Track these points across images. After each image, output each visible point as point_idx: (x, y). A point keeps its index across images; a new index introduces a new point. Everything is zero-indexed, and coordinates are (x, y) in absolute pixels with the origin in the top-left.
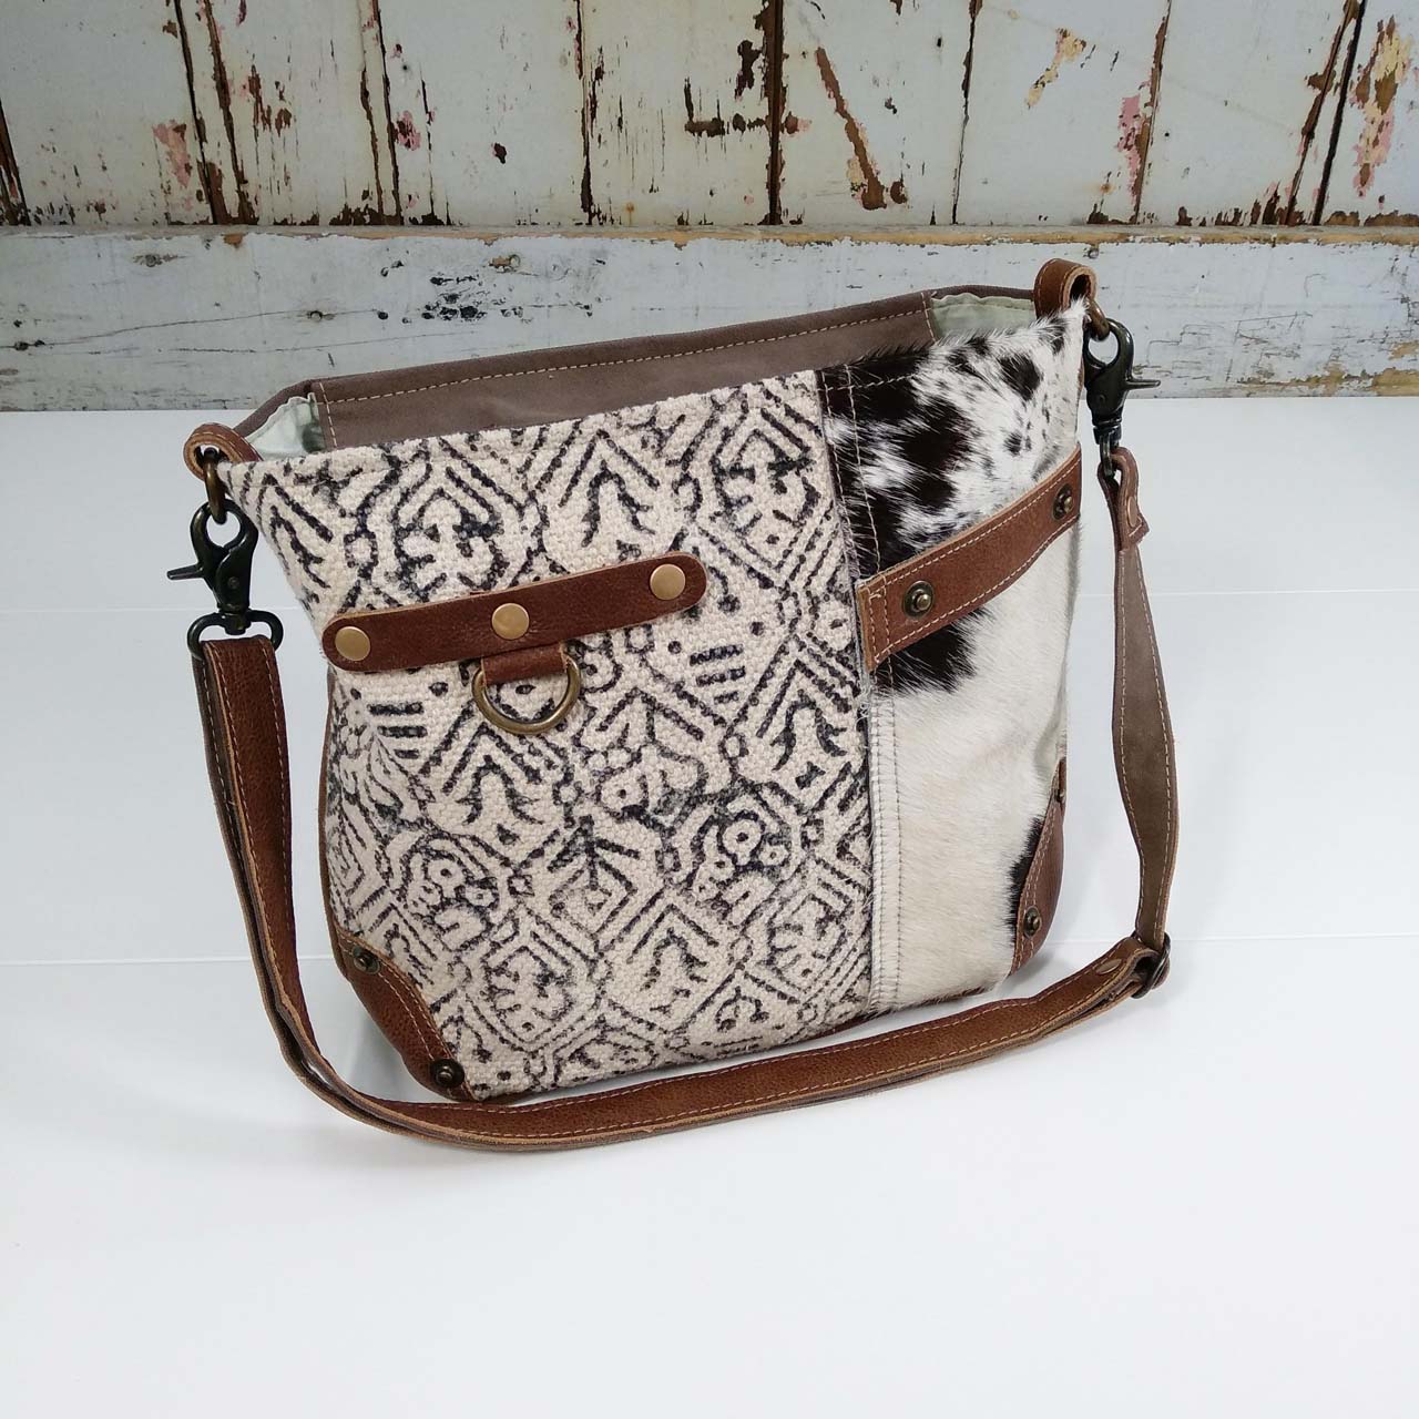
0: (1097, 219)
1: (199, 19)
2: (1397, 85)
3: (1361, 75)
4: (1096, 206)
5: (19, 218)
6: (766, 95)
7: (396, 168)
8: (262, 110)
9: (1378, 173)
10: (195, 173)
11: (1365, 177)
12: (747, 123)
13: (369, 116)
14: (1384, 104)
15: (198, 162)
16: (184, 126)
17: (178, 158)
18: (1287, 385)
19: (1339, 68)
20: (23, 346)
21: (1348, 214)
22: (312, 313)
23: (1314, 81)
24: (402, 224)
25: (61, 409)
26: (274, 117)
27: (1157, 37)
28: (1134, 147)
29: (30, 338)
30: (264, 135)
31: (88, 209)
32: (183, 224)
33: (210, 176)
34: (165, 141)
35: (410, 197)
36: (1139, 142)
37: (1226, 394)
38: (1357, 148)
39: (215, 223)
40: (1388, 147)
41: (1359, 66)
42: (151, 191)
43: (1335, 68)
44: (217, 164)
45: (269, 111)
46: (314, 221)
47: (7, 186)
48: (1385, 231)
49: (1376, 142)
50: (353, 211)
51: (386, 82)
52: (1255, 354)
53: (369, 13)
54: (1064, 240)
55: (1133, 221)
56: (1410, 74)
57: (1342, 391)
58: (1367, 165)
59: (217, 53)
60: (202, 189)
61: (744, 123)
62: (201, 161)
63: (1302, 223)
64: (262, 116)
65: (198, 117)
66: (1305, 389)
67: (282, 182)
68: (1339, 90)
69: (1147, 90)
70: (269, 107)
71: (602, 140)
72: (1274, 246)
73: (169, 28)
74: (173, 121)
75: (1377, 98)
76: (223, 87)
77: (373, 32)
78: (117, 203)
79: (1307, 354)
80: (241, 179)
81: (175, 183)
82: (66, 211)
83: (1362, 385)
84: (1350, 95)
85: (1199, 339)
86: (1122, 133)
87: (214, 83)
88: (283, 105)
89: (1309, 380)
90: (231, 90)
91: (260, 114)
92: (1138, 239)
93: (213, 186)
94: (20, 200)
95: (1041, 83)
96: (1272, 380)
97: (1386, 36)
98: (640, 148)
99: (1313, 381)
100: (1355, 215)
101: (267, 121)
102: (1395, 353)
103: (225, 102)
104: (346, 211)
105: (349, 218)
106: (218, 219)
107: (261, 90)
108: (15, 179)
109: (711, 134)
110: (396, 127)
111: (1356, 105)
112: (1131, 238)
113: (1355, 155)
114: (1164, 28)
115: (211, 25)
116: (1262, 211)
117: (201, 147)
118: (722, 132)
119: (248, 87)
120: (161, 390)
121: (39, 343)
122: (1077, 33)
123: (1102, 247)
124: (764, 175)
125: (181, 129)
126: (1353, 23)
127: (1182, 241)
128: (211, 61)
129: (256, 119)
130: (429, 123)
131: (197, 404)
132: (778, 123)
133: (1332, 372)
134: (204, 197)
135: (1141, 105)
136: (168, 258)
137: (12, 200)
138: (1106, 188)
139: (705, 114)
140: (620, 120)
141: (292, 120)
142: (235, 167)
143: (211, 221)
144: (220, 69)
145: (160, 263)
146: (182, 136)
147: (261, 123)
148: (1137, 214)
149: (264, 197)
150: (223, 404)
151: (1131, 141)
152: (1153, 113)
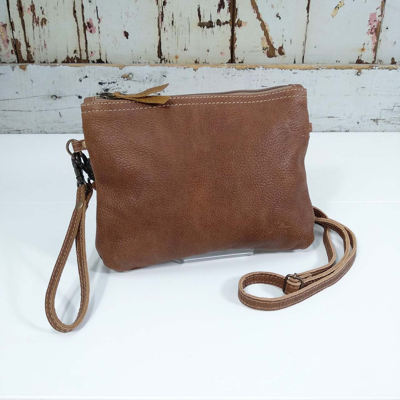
0: (359, 62)
6: (229, 11)
7: (86, 41)
8: (36, 18)
10: (11, 43)
12: (222, 23)
13: (76, 21)
15: (11, 39)
16: (6, 25)
17: (4, 37)
22: (53, 96)
24: (89, 63)
26: (40, 21)
28: (374, 33)
30: (37, 28)
32: (6, 63)
33: (16, 45)
35: (92, 52)
36: (376, 31)
39: (18, 63)
44: (19, 40)
46: (56, 62)
50: (70, 58)
51: (83, 7)
54: (347, 68)
55: (373, 62)
60: (13, 50)
61: (221, 23)
62: (12, 38)
64: (36, 20)
65: (11, 21)
67: (43, 47)
69: (379, 10)
70: (38, 17)
71: (166, 30)
74: (2, 22)
76: (21, 9)
80: (28, 46)
81: (3, 47)
86: (369, 27)
87: (17, 7)
88: (44, 16)
90: (24, 10)
91: (35, 20)
92: (377, 68)
93: (17, 49)
95: (337, 7)
98: (181, 32)
101: (37, 23)
103: (21, 15)
104: (68, 58)
105: (69, 61)
106: (19, 61)
107: (35, 10)
109: (208, 27)
110: (86, 24)
112: (374, 68)
117: (13, 33)
118: (212, 26)
119: (30, 9)
123: (363, 71)
124: (228, 44)
125: (5, 26)
127: (395, 69)
129: (33, 22)
130: (99, 23)
131: (9, 132)
132: (234, 23)
134: (14, 52)
135: (377, 16)
138: (363, 50)
139: (206, 19)
140: (173, 22)
141: (47, 22)
142: (26, 41)
144: (19, 2)
146: (5, 28)
147: (35, 23)
148: (375, 60)
149: (37, 52)
150: (19, 132)
151: (373, 31)
152: (382, 19)
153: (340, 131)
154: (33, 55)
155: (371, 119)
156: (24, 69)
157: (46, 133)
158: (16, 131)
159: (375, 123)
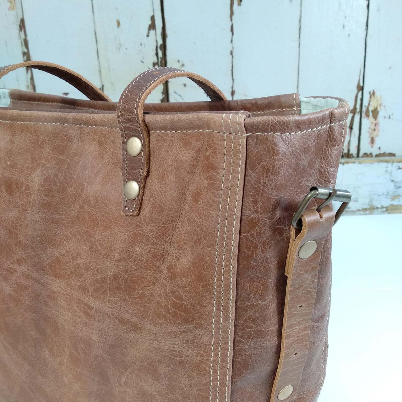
2: (378, 111)
3: (366, 109)
9: (377, 140)
11: (372, 141)
14: (375, 117)
18: (355, 211)
21: (368, 154)
40: (379, 131)
41: (365, 106)
43: (357, 107)
48: (382, 158)
49: (375, 130)
57: (375, 213)
58: (373, 138)
63: (353, 157)
66: (362, 212)
68: (359, 114)
72: (343, 165)
79: (361, 200)
83: (382, 210)
84: (363, 115)
89: (363, 209)
96: (350, 210)
97: (372, 96)
100: (371, 154)
102: (392, 199)
111: (366, 118)
126: (360, 92)
133: (371, 206)
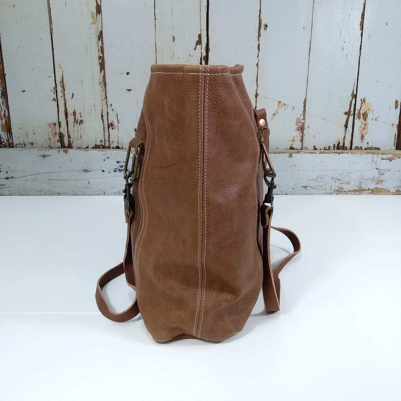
0: (292, 148)
1: (62, 98)
2: (368, 114)
3: (358, 112)
4: (291, 145)
5: (11, 146)
7: (109, 134)
8: (76, 120)
9: (366, 137)
10: (58, 135)
11: (362, 137)
13: (103, 122)
14: (365, 119)
16: (56, 124)
17: (53, 131)
18: (348, 192)
19: (352, 110)
20: (8, 178)
21: (359, 147)
22: (85, 170)
23: (346, 113)
24: (110, 148)
25: (15, 195)
26: (79, 122)
27: (304, 103)
29: (10, 176)
30: (76, 126)
31: (29, 144)
32: (53, 148)
33: (61, 136)
34: (50, 127)
35: (112, 142)
37: (331, 194)
38: (359, 130)
39: (62, 148)
40: (368, 130)
41: (357, 110)
42: (46, 140)
43: (351, 110)
44: (64, 133)
45: (78, 120)
46: (87, 147)
47: (9, 138)
48: (369, 151)
49: (364, 129)
50: (98, 145)
51: (108, 113)
52: (338, 183)
53: (104, 96)
54: (283, 153)
55: (302, 149)
56: (371, 111)
57: (363, 194)
58: (363, 135)
59: (65, 106)
60: (59, 139)
62: (59, 132)
63: (347, 149)
64: (76, 121)
65: (59, 121)
66: (353, 193)
67: (80, 138)
68: (353, 116)
69: (302, 116)
70: (78, 119)
72: (339, 154)
73: (54, 100)
74: (53, 122)
75: (363, 118)
76: (66, 114)
77: (105, 101)
78: (37, 142)
79: (352, 183)
80: (69, 137)
81: (52, 138)
82: (23, 144)
83: (368, 192)
84: (356, 117)
85: (322, 179)
86: (297, 127)
87: (64, 113)
88: (81, 119)
89: (353, 190)
90: (68, 115)
91: (75, 121)
92: (303, 152)
93: (62, 138)
94: (12, 142)
95: (274, 114)
96: (343, 190)
97: (363, 102)
99: (355, 191)
101: (77, 123)
102: (376, 183)
103: (66, 118)
104: (96, 145)
105: (96, 147)
106: (62, 147)
107: (76, 115)
108: (11, 136)
110: (110, 124)
111: (358, 119)
112: (301, 152)
113: (359, 132)
114: (305, 100)
115: (65, 99)
116: (336, 146)
117: (60, 129)
119: (73, 114)
120: (43, 190)
121: (12, 177)
122: (283, 101)
123: (293, 154)
125: (55, 124)
126: (354, 99)
127: (314, 153)
128: (64, 108)
129: (74, 122)
130: (118, 123)
131: (52, 194)
133: (360, 188)
134: (59, 141)
135: (301, 120)
136: (48, 156)
137: (10, 141)
138: (294, 141)
141: (83, 122)
142: (68, 134)
143: (60, 147)
144: (66, 109)
145: (46, 157)
146: (55, 126)
147: (75, 123)
148: (302, 147)
149: (75, 141)
150: (59, 194)
151: (299, 129)
152: (304, 122)
153: (281, 194)
154: (72, 143)
155: (302, 186)
156: (66, 152)
157: (78, 195)
158: (57, 193)
159: (305, 189)
